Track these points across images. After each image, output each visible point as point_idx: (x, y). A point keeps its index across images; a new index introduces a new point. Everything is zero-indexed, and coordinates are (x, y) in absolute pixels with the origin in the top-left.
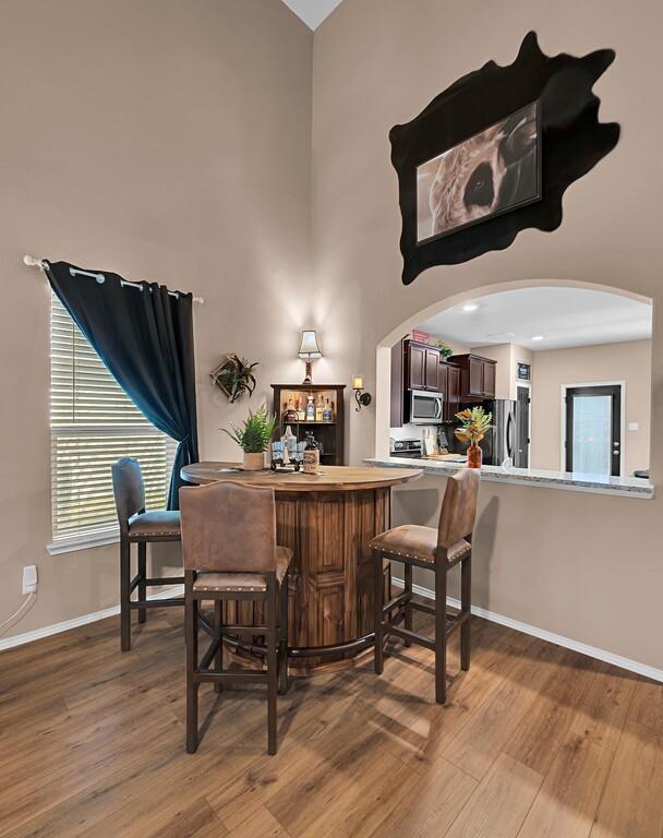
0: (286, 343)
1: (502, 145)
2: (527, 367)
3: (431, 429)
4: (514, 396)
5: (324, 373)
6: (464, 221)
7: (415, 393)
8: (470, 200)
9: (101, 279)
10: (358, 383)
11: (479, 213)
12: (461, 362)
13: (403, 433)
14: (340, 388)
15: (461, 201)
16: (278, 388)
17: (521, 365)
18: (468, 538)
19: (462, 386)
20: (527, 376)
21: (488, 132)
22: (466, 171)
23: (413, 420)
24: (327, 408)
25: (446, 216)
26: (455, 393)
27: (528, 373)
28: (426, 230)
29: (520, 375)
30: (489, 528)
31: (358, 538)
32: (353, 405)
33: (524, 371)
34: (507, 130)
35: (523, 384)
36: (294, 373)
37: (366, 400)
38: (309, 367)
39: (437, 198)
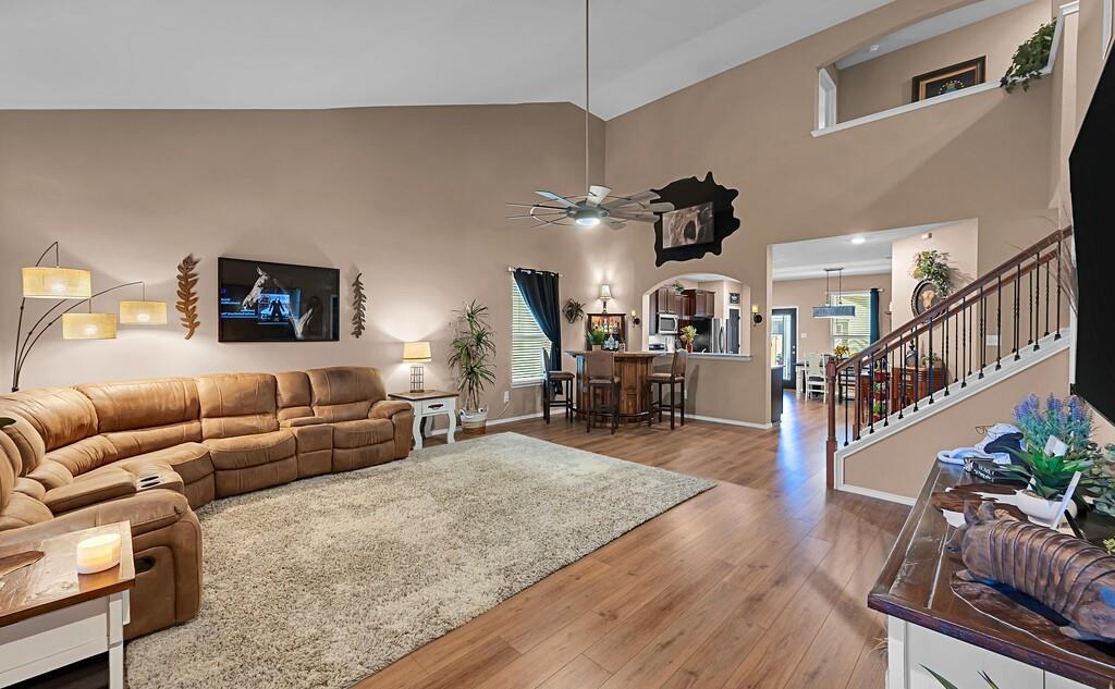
0: (593, 291)
1: (699, 214)
2: (737, 295)
3: (671, 337)
4: (727, 316)
5: (613, 307)
6: (684, 244)
7: (661, 316)
8: (687, 235)
9: (529, 272)
10: (633, 313)
11: (690, 242)
12: (691, 294)
13: (654, 340)
14: (623, 316)
15: (682, 236)
16: (590, 315)
17: (732, 294)
18: (683, 375)
19: (691, 310)
20: (737, 301)
21: (694, 208)
22: (685, 222)
23: (660, 332)
24: (615, 326)
25: (676, 239)
26: (686, 314)
27: (738, 299)
28: (667, 244)
29: (731, 301)
30: (694, 379)
31: (642, 377)
32: (630, 324)
33: (734, 298)
34: (701, 209)
35: (734, 307)
36: (597, 307)
37: (637, 321)
38: (605, 303)
39: (672, 230)
